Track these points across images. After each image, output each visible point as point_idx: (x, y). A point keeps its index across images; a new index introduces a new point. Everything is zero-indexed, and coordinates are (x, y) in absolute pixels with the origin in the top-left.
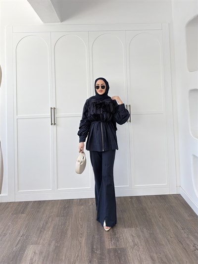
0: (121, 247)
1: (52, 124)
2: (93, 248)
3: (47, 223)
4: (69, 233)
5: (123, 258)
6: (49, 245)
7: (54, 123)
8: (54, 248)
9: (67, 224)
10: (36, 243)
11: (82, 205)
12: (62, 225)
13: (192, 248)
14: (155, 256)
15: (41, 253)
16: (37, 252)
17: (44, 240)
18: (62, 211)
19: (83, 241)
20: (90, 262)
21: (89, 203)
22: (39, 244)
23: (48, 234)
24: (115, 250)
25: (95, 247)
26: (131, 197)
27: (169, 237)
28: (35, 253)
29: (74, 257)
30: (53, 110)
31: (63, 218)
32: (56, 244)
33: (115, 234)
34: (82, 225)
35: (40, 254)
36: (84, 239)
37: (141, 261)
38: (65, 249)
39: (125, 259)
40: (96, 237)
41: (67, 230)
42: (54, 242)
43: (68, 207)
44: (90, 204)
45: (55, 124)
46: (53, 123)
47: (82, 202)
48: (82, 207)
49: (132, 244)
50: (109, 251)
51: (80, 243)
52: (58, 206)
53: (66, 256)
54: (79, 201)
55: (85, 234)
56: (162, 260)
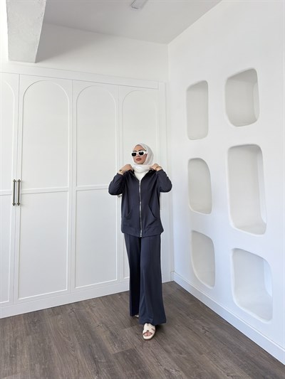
0: (128, 348)
1: (14, 204)
2: (94, 359)
5: (135, 359)
6: (33, 370)
7: (17, 202)
9: (47, 340)
10: (11, 373)
11: (58, 314)
12: (40, 343)
13: (202, 331)
17: (22, 366)
18: (32, 328)
19: (79, 354)
21: (67, 310)
23: (24, 359)
24: (123, 354)
25: (97, 357)
26: (120, 294)
27: (177, 326)
29: (75, 374)
30: (17, 184)
31: (37, 335)
32: (43, 367)
33: (116, 338)
34: (69, 337)
36: (79, 351)
37: (155, 357)
38: (58, 369)
39: (138, 359)
40: (94, 345)
41: (50, 347)
42: (37, 366)
43: (38, 320)
44: (69, 311)
45: (19, 204)
47: (57, 311)
48: (60, 316)
49: (140, 342)
50: (116, 356)
51: (76, 357)
54: (51, 310)
55: (78, 346)
56: (177, 350)
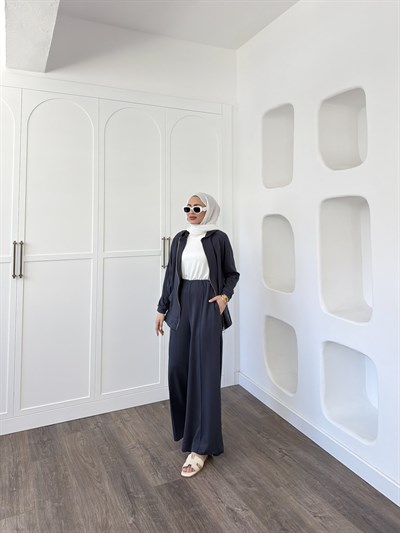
0: (176, 479)
1: (14, 276)
2: (129, 493)
3: (17, 476)
4: (73, 482)
5: (186, 493)
8: (55, 511)
9: (62, 467)
10: (11, 514)
11: (77, 431)
12: (51, 472)
13: (278, 454)
14: (232, 477)
15: (31, 526)
16: (20, 526)
17: (27, 504)
18: (41, 450)
19: (107, 487)
20: (133, 513)
21: (89, 425)
22: (18, 513)
23: (30, 493)
24: (169, 486)
25: (132, 490)
26: (164, 402)
27: (243, 448)
28: (17, 530)
30: (18, 247)
31: (47, 460)
33: (159, 464)
34: (93, 463)
35: (29, 529)
38: (78, 507)
39: (189, 493)
41: (66, 477)
43: (49, 439)
44: (92, 426)
46: (18, 273)
47: (75, 426)
48: (79, 434)
50: (159, 489)
51: (103, 491)
52: (27, 442)
53: (84, 517)
54: (67, 426)
